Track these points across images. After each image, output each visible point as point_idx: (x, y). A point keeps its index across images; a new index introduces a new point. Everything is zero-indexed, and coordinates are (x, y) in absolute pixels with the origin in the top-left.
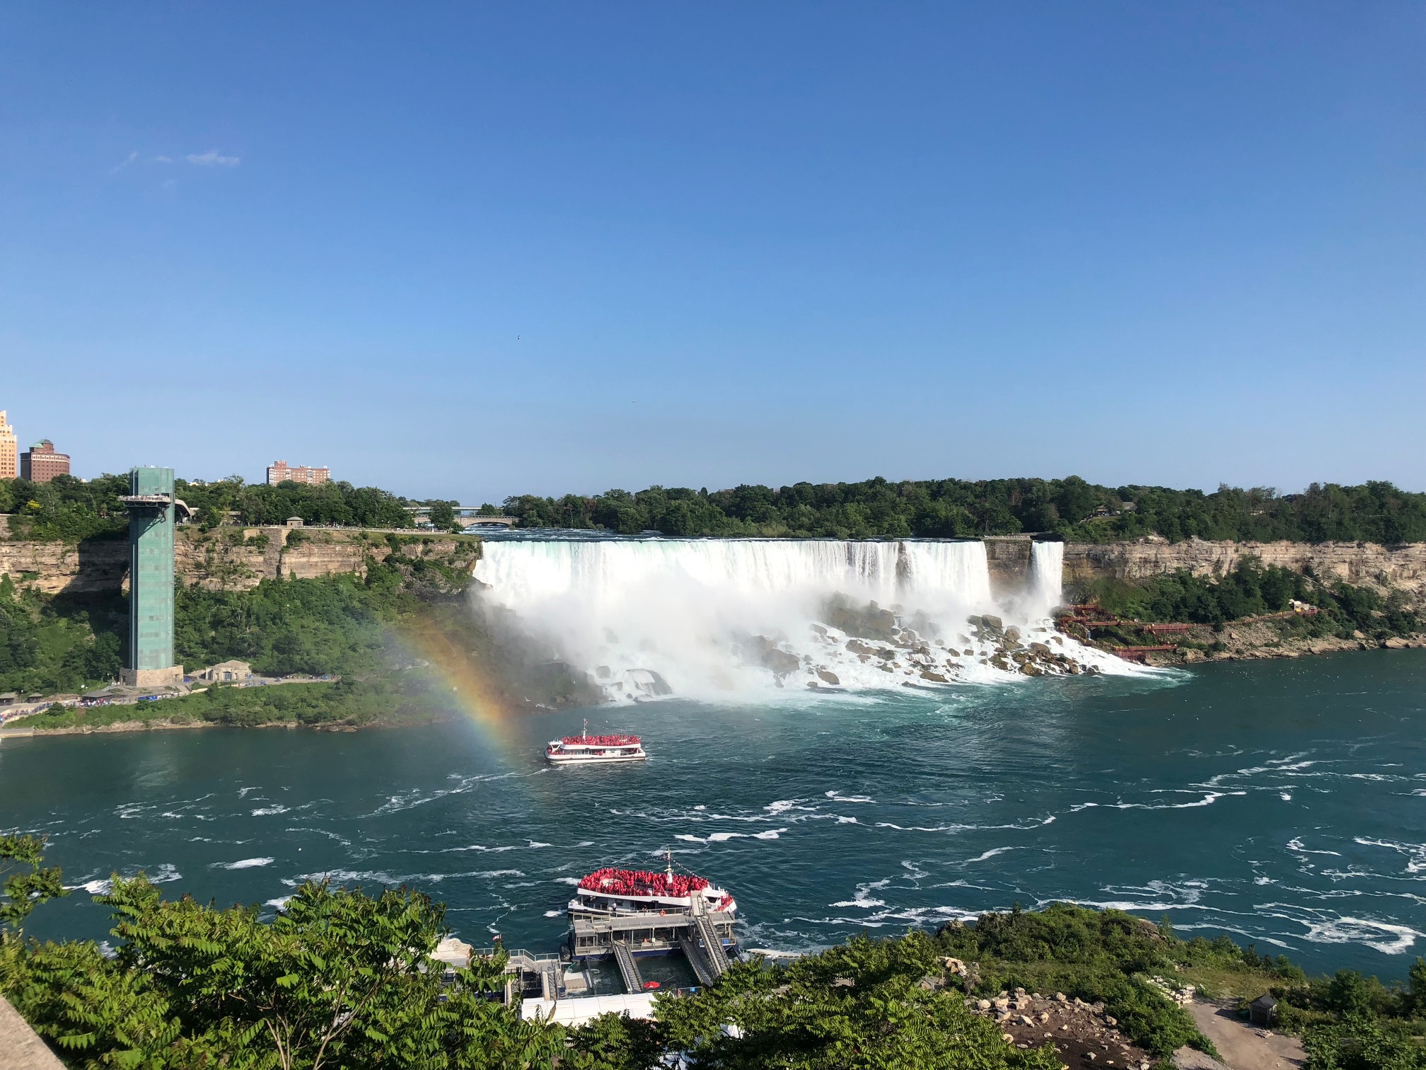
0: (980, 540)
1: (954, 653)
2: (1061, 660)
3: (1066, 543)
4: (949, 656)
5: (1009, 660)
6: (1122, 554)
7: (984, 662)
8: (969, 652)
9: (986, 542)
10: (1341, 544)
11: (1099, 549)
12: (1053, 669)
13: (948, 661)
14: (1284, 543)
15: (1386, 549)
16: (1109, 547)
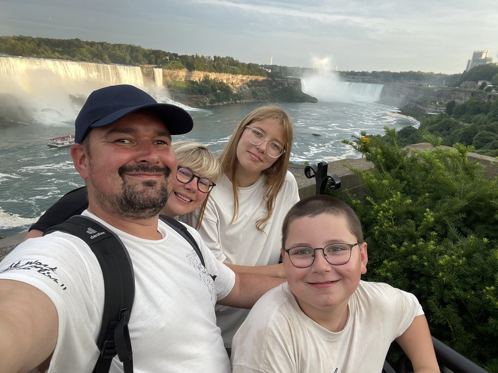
0: (138, 66)
3: (163, 69)
6: (177, 73)
9: (140, 67)
10: (225, 74)
11: (172, 71)
14: (213, 73)
15: (233, 76)
16: (174, 71)
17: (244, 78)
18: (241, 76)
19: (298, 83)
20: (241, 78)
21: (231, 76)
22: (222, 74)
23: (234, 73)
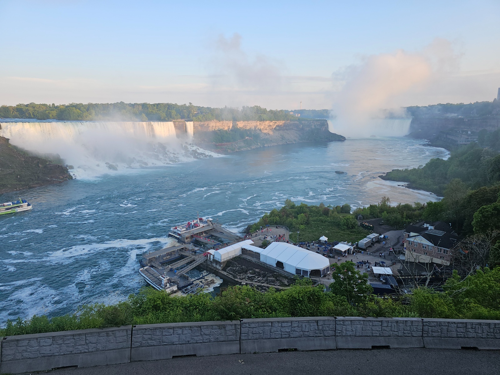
1: (173, 153)
2: (202, 154)
3: (194, 122)
4: (173, 155)
5: (189, 155)
6: (208, 124)
7: (183, 156)
8: (178, 153)
9: (173, 121)
10: (253, 121)
11: (202, 123)
12: (201, 157)
13: (174, 156)
14: (242, 121)
15: (261, 123)
16: (205, 123)
17: (271, 124)
18: (268, 122)
19: (324, 124)
20: (269, 124)
21: (258, 123)
22: (250, 122)
23: (261, 120)
